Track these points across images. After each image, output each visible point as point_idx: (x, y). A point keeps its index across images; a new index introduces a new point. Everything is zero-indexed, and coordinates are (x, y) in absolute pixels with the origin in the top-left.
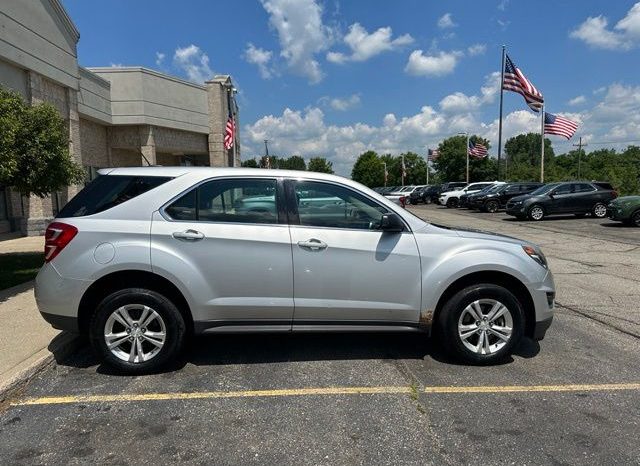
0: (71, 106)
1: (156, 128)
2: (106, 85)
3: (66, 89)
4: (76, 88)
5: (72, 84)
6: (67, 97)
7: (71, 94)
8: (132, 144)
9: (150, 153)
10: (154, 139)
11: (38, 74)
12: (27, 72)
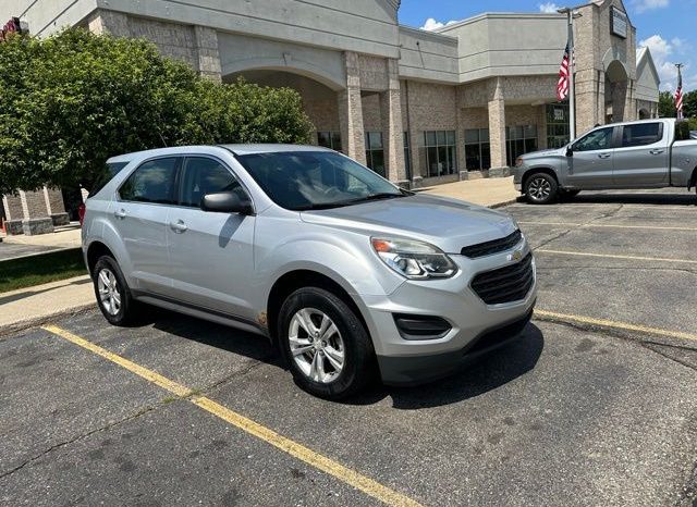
0: (391, 75)
1: (505, 78)
2: (453, 42)
3: (386, 59)
4: (396, 56)
5: (392, 54)
6: (387, 67)
7: (390, 65)
8: (480, 100)
9: (497, 109)
10: (503, 92)
11: (354, 52)
12: (343, 53)
